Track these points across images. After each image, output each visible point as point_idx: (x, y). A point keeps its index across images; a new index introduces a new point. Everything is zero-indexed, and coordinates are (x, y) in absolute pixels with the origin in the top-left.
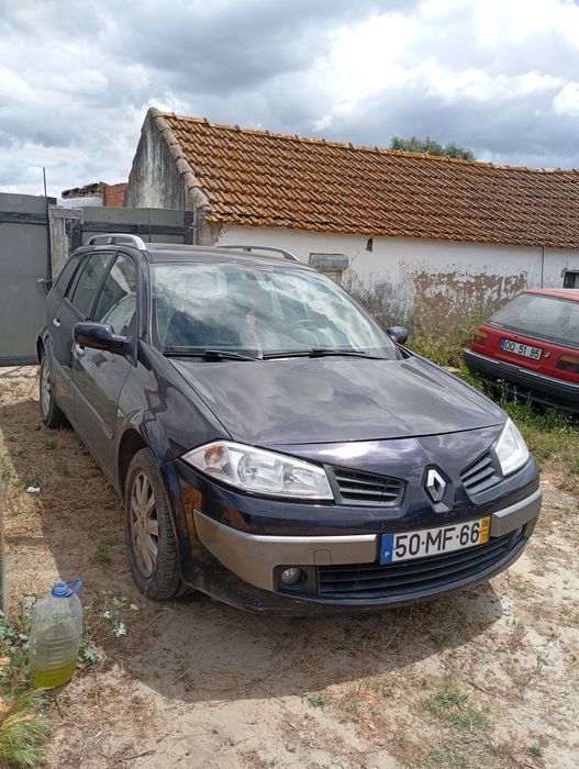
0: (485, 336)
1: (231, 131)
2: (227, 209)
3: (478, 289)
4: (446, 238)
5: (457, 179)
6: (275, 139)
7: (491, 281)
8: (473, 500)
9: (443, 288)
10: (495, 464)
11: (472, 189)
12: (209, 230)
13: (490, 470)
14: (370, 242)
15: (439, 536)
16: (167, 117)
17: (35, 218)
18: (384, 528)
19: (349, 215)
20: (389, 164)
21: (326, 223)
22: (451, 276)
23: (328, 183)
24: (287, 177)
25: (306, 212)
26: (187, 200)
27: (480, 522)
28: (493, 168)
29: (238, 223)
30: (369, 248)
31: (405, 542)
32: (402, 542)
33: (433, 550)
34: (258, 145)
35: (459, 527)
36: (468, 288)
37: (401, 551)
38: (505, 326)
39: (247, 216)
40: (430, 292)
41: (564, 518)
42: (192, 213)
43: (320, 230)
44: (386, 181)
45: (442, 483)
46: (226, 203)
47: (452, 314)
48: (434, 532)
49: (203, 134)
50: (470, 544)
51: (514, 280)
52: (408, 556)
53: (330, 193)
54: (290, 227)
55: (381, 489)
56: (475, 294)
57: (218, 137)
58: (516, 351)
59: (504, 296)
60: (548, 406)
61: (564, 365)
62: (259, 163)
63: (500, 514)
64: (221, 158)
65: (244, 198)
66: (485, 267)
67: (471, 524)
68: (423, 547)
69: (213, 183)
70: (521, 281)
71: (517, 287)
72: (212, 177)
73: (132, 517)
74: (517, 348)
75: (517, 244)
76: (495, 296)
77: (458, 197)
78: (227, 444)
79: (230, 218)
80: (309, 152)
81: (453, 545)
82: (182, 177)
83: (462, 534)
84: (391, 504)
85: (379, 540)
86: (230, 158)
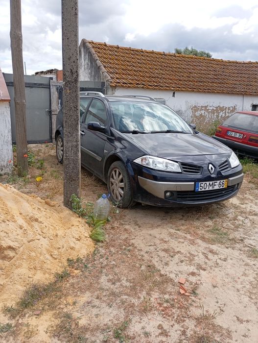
0: (221, 130)
1: (115, 48)
2: (118, 81)
3: (217, 112)
4: (205, 92)
5: (208, 67)
6: (133, 50)
7: (222, 109)
8: (223, 174)
9: (203, 112)
10: (229, 164)
11: (214, 71)
12: (111, 89)
13: (227, 166)
14: (174, 93)
15: (212, 184)
16: (90, 43)
17: (45, 86)
18: (197, 181)
19: (165, 83)
20: (180, 61)
21: (157, 86)
22: (206, 107)
23: (156, 69)
24: (140, 67)
25: (148, 81)
26: (101, 77)
27: (225, 181)
28: (222, 62)
29: (122, 86)
30: (174, 96)
31: (203, 185)
32: (201, 185)
33: (211, 188)
34: (127, 53)
35: (218, 182)
36: (213, 112)
37: (201, 188)
38: (229, 126)
39: (126, 83)
40: (198, 113)
41: (251, 190)
42: (104, 83)
43: (154, 89)
44: (179, 68)
45: (213, 168)
46: (117, 78)
47: (206, 123)
48: (211, 183)
49: (105, 49)
50: (221, 187)
51: (231, 109)
52: (203, 190)
53: (157, 73)
54: (143, 88)
55: (195, 170)
56: (215, 114)
57: (111, 51)
58: (233, 135)
59: (227, 115)
60: (245, 156)
61: (251, 140)
62: (128, 61)
63: (231, 179)
64: (113, 59)
65: (124, 76)
66: (220, 103)
67: (222, 181)
68: (208, 187)
69: (111, 70)
70: (234, 108)
71: (232, 111)
72: (110, 68)
73: (111, 185)
74: (233, 134)
75: (233, 93)
76: (224, 115)
77: (208, 74)
78: (148, 156)
79: (119, 84)
80: (147, 56)
81: (216, 187)
82: (99, 68)
83: (219, 184)
84: (199, 174)
85: (195, 184)
86: (116, 59)
